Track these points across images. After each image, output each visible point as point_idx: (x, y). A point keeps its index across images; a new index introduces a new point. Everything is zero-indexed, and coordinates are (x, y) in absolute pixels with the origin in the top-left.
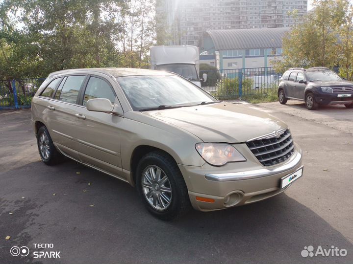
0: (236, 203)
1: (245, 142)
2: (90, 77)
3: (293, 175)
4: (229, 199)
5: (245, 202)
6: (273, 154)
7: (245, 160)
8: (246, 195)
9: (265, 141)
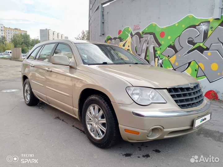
0: (156, 136)
1: (166, 89)
2: (59, 44)
3: (203, 118)
4: (151, 133)
5: (164, 136)
6: (187, 100)
7: (166, 102)
8: (165, 130)
9: (182, 89)
